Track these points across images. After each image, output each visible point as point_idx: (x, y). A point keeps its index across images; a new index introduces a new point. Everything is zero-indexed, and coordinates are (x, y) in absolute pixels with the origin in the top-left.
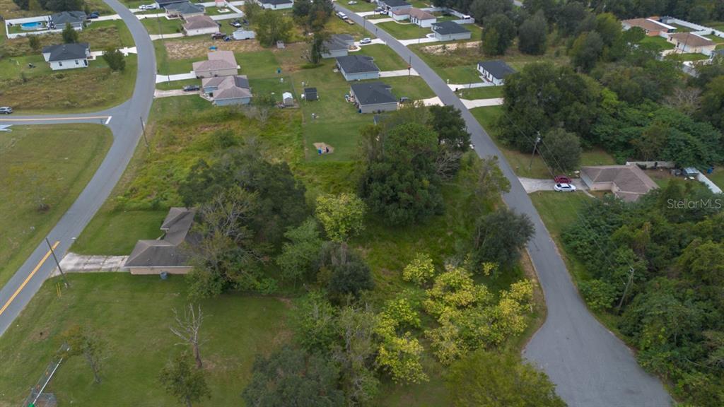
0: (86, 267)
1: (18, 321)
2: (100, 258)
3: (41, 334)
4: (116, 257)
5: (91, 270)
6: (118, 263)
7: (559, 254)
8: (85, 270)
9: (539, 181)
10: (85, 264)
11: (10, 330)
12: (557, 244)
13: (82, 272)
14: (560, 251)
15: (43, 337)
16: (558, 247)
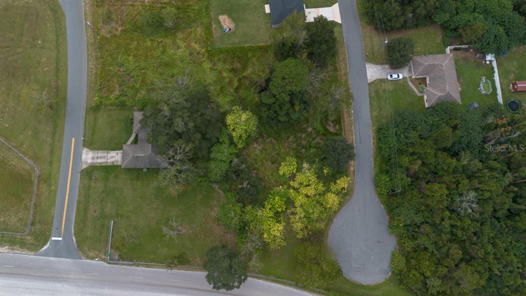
0: (99, 161)
1: (79, 202)
2: (104, 153)
3: (95, 211)
4: (112, 152)
5: (102, 163)
6: (115, 157)
7: (372, 146)
8: (99, 163)
9: (380, 67)
10: (97, 158)
11: (78, 209)
12: (373, 136)
13: (98, 165)
14: (374, 143)
15: (97, 213)
16: (373, 139)
